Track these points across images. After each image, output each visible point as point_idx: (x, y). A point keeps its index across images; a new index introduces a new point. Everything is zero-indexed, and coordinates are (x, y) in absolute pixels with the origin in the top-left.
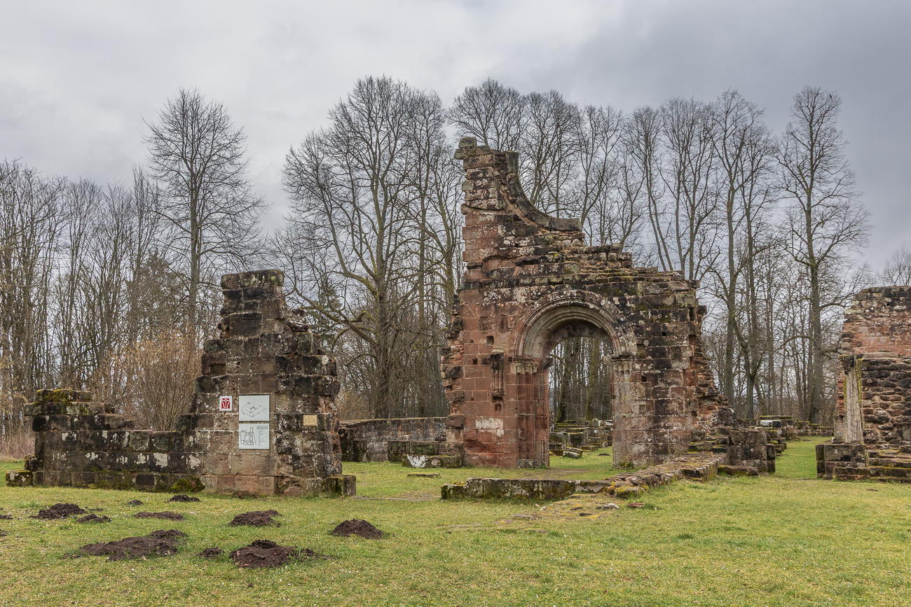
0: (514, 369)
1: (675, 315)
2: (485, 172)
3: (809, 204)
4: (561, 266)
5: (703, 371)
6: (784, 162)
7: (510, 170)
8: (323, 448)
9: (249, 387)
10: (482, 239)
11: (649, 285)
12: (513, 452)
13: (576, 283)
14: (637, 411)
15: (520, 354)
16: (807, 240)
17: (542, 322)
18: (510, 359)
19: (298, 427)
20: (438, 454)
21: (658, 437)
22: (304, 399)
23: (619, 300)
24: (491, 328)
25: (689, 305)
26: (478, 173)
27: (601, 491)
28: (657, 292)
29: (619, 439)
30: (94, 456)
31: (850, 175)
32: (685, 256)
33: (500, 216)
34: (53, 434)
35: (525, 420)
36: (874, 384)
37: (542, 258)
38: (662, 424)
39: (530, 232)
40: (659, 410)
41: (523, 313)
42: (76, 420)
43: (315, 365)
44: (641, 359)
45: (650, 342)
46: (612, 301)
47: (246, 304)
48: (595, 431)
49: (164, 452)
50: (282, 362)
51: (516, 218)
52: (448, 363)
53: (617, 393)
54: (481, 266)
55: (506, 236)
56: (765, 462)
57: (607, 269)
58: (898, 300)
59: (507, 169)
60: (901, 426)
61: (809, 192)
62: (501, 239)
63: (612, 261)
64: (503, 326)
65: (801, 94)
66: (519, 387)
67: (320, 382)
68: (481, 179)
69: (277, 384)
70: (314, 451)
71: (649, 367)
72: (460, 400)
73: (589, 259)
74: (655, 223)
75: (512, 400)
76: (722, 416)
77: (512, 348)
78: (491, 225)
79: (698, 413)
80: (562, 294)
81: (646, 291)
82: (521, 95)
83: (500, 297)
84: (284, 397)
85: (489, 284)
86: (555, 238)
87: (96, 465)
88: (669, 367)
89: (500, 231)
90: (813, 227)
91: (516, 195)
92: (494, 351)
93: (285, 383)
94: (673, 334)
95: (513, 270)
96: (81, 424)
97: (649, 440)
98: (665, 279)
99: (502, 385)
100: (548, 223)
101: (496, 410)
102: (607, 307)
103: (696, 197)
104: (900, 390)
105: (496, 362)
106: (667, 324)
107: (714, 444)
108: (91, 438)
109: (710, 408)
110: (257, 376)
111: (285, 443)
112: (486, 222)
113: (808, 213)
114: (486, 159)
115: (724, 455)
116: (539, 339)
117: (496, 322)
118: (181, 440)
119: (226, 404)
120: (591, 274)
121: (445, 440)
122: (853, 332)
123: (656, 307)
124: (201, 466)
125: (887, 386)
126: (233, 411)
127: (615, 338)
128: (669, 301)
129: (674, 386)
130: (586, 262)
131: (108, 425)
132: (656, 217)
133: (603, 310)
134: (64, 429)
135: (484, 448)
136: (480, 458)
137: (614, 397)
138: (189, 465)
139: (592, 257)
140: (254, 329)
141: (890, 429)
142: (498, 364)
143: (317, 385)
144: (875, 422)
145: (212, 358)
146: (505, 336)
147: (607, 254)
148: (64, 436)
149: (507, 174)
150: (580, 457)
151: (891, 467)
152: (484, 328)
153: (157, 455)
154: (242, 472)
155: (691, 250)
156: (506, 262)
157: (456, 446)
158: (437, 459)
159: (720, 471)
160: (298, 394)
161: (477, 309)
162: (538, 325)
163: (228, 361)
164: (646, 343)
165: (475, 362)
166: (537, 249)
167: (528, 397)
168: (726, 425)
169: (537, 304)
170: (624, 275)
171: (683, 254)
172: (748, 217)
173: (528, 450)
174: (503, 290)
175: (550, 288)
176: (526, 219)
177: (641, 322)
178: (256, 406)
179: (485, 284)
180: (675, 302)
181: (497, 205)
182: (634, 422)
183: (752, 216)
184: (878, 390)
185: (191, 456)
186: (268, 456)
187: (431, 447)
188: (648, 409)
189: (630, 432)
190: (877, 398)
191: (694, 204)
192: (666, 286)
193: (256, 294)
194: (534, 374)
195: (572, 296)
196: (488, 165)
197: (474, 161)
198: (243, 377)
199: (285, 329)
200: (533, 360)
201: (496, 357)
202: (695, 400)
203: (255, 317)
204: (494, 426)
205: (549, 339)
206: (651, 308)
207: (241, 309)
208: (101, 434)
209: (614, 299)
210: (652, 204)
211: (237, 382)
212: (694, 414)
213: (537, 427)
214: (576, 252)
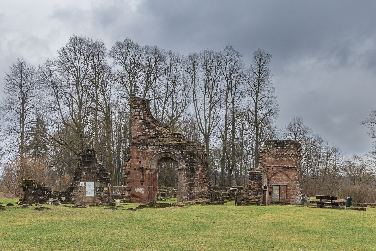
0: (147, 172)
1: (197, 157)
2: (139, 106)
3: (257, 100)
4: (163, 140)
5: (205, 174)
6: (248, 82)
7: (147, 105)
8: (109, 196)
9: (89, 180)
10: (138, 129)
11: (190, 147)
12: (147, 198)
13: (168, 145)
14: (185, 186)
15: (149, 167)
16: (255, 115)
17: (157, 157)
18: (146, 169)
19: (102, 190)
20: (122, 199)
21: (191, 194)
22: (104, 183)
23: (181, 152)
24: (140, 159)
25: (201, 154)
26: (137, 107)
27: (176, 205)
28: (192, 149)
29: (179, 194)
30: (42, 198)
31: (273, 89)
32: (207, 119)
33: (144, 122)
34: (29, 192)
35: (150, 188)
36: (252, 179)
37: (157, 136)
38: (192, 190)
39: (153, 128)
40: (191, 186)
41: (151, 154)
42: (36, 188)
43: (107, 175)
44: (187, 170)
45: (190, 165)
46: (179, 152)
47: (87, 159)
48: (169, 192)
49: (64, 197)
50: (98, 174)
51: (149, 123)
52: (126, 170)
53: (179, 180)
54: (137, 138)
55: (146, 128)
56: (221, 201)
57: (177, 141)
58: (279, 145)
59: (146, 105)
60: (258, 191)
61: (257, 95)
62: (144, 129)
63: (179, 138)
64: (144, 158)
65: (256, 52)
66: (149, 178)
67: (108, 179)
68: (137, 109)
69: (96, 180)
70: (107, 196)
71: (189, 173)
72: (130, 182)
73: (172, 137)
74: (195, 104)
75: (147, 182)
76: (210, 188)
77: (147, 165)
78: (140, 124)
79: (203, 187)
80: (163, 149)
81: (189, 149)
82: (141, 47)
83: (143, 149)
84: (98, 183)
85: (140, 144)
86: (161, 129)
87: (43, 200)
88: (195, 173)
89: (143, 127)
90: (258, 109)
91: (149, 114)
92: (141, 166)
93: (99, 179)
94: (196, 163)
95: (147, 140)
96: (37, 189)
97: (188, 195)
98: (195, 145)
99: (144, 177)
100: (159, 124)
101: (141, 185)
102: (177, 153)
103: (213, 94)
104: (258, 181)
105: (142, 170)
106: (195, 160)
107: (207, 196)
108: (41, 193)
109: (206, 185)
110: (91, 177)
111: (99, 194)
112: (139, 123)
113: (256, 103)
114: (139, 102)
115: (209, 199)
116: (155, 163)
117: (142, 157)
118: (69, 194)
119: (82, 184)
120: (172, 143)
121: (125, 194)
122: (263, 156)
123: (192, 154)
124: (75, 200)
125: (255, 180)
126: (84, 186)
127: (179, 163)
128: (196, 153)
129: (196, 179)
130: (171, 138)
131: (47, 189)
132: (196, 101)
133: (176, 154)
134: (32, 190)
135: (137, 197)
136: (136, 200)
137: (178, 182)
138: (71, 200)
139: (173, 136)
140: (90, 165)
141: (255, 192)
142: (142, 171)
143: (107, 180)
144: (251, 190)
145: (78, 172)
146: (145, 161)
147: (178, 136)
148: (32, 192)
149: (146, 107)
150: (165, 201)
151: (251, 202)
152: (138, 158)
153: (62, 197)
154: (87, 202)
155: (209, 117)
156: (145, 137)
157: (128, 196)
158: (123, 200)
159: (207, 203)
160: (102, 182)
161: (136, 152)
162: (155, 158)
163: (82, 173)
164: (188, 165)
165: (135, 169)
166: (155, 134)
167: (151, 181)
168: (211, 190)
169: (155, 152)
170: (183, 143)
171: (206, 119)
172: (233, 103)
173: (151, 198)
174: (144, 147)
175: (160, 147)
176: (152, 122)
177: (187, 159)
178: (91, 185)
179: (138, 144)
180: (198, 153)
181: (143, 118)
182: (184, 189)
183: (234, 103)
184: (253, 181)
185: (72, 198)
186: (94, 198)
187: (120, 197)
188: (188, 185)
189: (183, 192)
190: (252, 183)
191: (212, 96)
192: (195, 147)
193: (90, 156)
194: (153, 174)
195: (166, 149)
196: (140, 104)
197: (135, 102)
198: (87, 178)
199: (98, 165)
200: (153, 169)
201: (142, 168)
202: (202, 183)
203: (90, 162)
204: (140, 190)
205: (158, 162)
206: (190, 154)
207: (86, 160)
208: (44, 192)
209: (179, 151)
210: (194, 95)
211: (85, 179)
212: (202, 187)
213: (154, 190)
214: (168, 135)
